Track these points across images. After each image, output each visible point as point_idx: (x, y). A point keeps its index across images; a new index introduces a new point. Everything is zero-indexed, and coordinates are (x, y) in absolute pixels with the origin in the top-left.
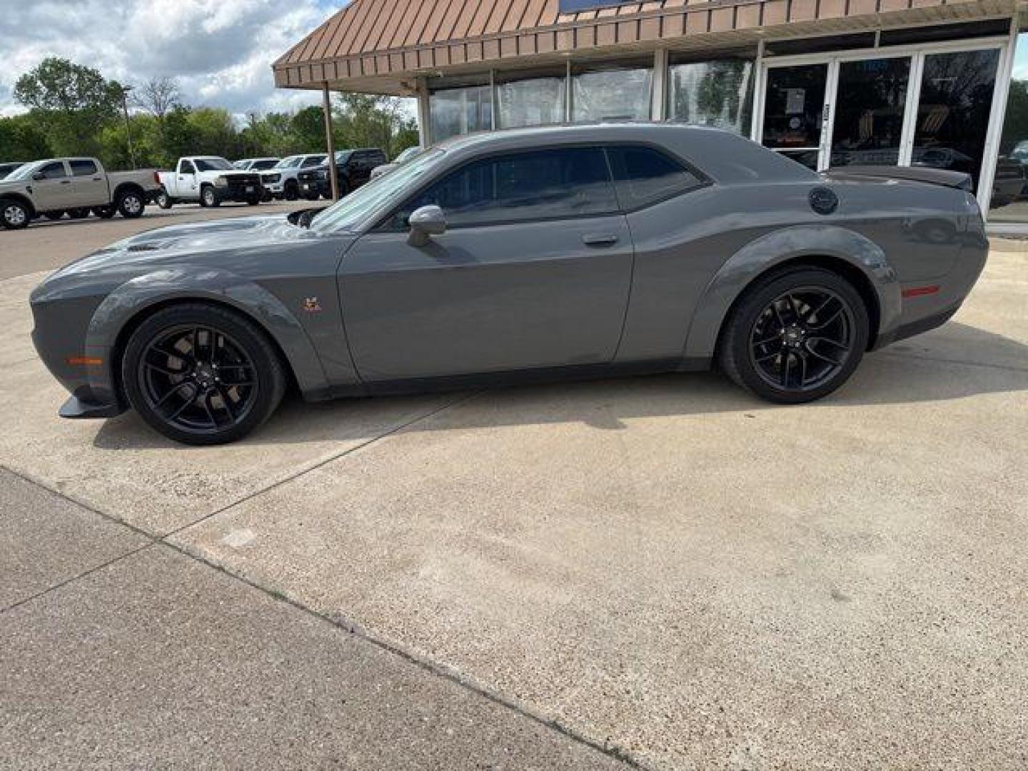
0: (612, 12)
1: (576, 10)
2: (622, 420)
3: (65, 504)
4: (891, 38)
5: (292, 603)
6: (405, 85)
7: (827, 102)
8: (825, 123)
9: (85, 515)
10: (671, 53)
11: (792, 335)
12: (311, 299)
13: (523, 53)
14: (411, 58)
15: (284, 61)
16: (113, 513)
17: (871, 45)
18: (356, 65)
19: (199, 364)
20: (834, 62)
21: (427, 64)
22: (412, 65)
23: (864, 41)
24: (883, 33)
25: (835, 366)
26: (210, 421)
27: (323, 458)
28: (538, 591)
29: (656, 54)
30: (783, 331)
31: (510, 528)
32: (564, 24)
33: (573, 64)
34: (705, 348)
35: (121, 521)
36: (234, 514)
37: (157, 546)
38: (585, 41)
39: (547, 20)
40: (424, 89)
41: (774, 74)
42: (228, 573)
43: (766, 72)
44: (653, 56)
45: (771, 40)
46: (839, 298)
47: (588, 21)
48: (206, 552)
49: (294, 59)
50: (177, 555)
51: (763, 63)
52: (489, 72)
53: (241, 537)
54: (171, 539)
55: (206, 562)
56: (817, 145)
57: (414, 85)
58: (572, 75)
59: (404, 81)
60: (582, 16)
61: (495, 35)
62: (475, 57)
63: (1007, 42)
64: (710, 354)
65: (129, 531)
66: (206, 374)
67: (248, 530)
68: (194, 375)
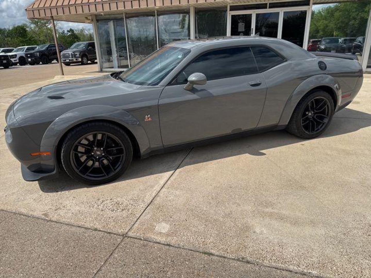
2: (261, 151)
3: (58, 225)
4: (273, 6)
5: (217, 256)
6: (87, 18)
7: (252, 28)
9: (74, 229)
10: (195, 8)
11: (310, 114)
12: (148, 116)
13: (141, 7)
14: (92, 7)
15: (31, 7)
16: (87, 225)
17: (266, 8)
18: (66, 10)
19: (95, 149)
20: (254, 13)
21: (100, 10)
22: (93, 10)
23: (263, 6)
24: (270, 4)
25: (324, 124)
30: (307, 113)
33: (158, 11)
34: (285, 122)
35: (96, 230)
36: (149, 216)
37: (127, 240)
38: (167, 3)
40: (95, 19)
41: (233, 17)
42: (173, 246)
43: (231, 16)
44: (189, 9)
45: (231, 5)
48: (154, 238)
49: (36, 6)
50: (142, 242)
51: (229, 13)
52: (123, 14)
53: (164, 227)
54: (130, 234)
55: (159, 243)
57: (90, 18)
58: (158, 15)
59: (86, 16)
62: (121, 8)
63: (309, 8)
64: (287, 124)
65: (106, 234)
66: (98, 153)
67: (163, 223)
68: (93, 154)
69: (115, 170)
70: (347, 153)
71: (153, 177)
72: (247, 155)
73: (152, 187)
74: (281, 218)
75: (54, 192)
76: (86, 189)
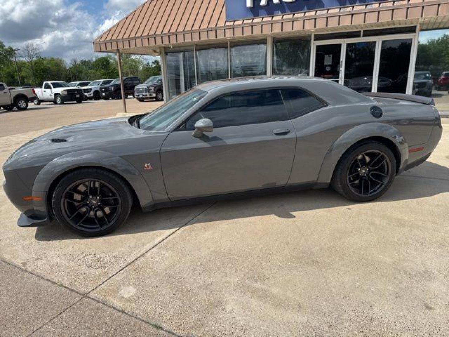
0: (250, 21)
1: (233, 20)
2: (292, 213)
3: (29, 276)
4: (367, 33)
5: (166, 331)
6: (155, 51)
7: (341, 60)
8: (341, 69)
9: (42, 282)
10: (274, 38)
11: (363, 171)
12: (147, 164)
13: (210, 38)
14: (159, 40)
15: (98, 40)
16: (56, 280)
17: (359, 36)
18: (133, 43)
19: (91, 197)
20: (344, 43)
21: (166, 42)
22: (159, 43)
23: (356, 34)
24: (364, 31)
25: (382, 184)
26: (97, 225)
27: (157, 241)
28: (290, 316)
29: (268, 39)
30: (359, 169)
31: (262, 278)
32: (228, 26)
33: (231, 42)
34: (327, 178)
35: (61, 285)
36: (121, 277)
37: (85, 300)
38: (238, 34)
39: (221, 24)
40: (163, 53)
41: (318, 48)
42: (127, 314)
43: (315, 47)
44: (266, 40)
45: (316, 34)
46: (384, 154)
47: (240, 25)
48: (112, 302)
49: (103, 39)
50: (98, 305)
51: (314, 43)
52: (192, 46)
53: (129, 292)
54: (92, 295)
55: (114, 308)
56: (338, 78)
57: (158, 51)
58: (231, 47)
59: (154, 49)
60: (236, 23)
61: (198, 30)
62: (188, 40)
63: (415, 36)
64: (329, 181)
65: (68, 291)
66: (94, 202)
67: (131, 287)
68: (88, 202)
69: (109, 222)
70: (401, 224)
71: (151, 233)
72: (273, 216)
73: (144, 245)
74: (265, 297)
75: (45, 241)
76: (77, 240)
